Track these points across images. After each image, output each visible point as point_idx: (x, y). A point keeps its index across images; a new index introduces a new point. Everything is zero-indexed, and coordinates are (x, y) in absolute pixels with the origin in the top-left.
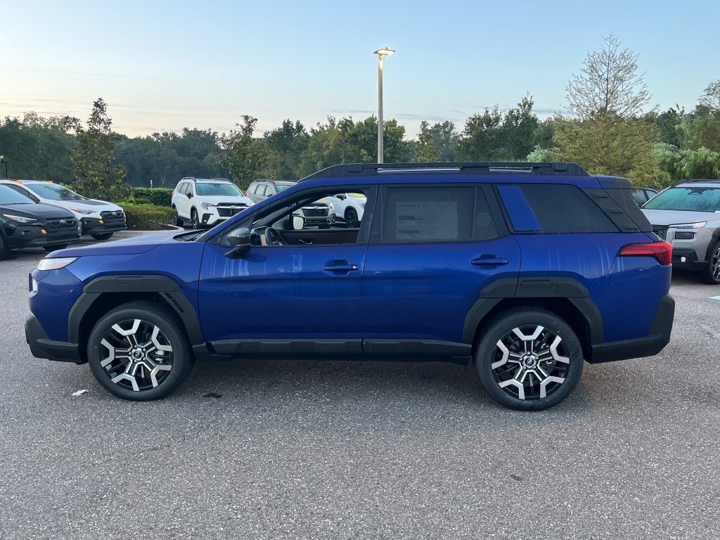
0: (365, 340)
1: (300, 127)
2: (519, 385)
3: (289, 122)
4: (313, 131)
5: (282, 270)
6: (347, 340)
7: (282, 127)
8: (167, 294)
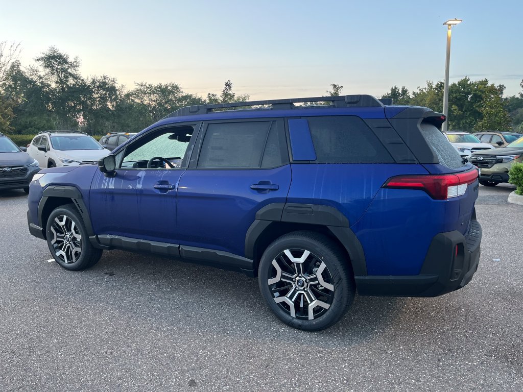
0: (181, 246)
1: (405, 92)
2: (291, 303)
3: (396, 88)
4: (414, 93)
5: (131, 187)
6: (168, 245)
7: (390, 92)
8: (75, 200)
